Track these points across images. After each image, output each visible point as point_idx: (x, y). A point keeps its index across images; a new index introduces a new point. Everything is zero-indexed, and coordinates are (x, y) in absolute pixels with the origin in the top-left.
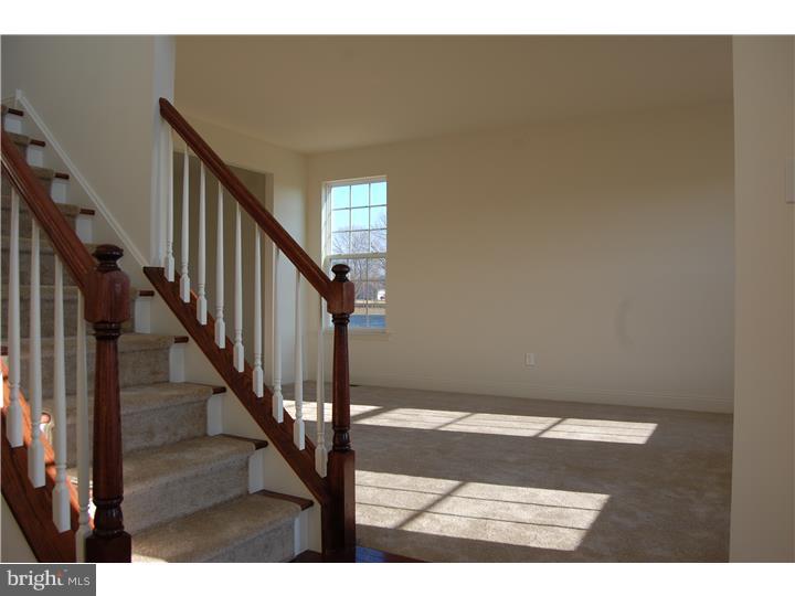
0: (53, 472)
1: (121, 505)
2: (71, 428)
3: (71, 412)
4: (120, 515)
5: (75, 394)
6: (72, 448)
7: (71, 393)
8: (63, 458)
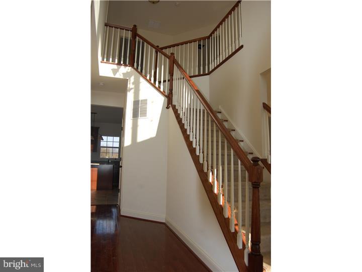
0: (237, 228)
1: (260, 245)
2: (243, 213)
3: (244, 208)
4: (259, 248)
5: (245, 201)
6: (243, 220)
7: (243, 201)
8: (241, 224)
